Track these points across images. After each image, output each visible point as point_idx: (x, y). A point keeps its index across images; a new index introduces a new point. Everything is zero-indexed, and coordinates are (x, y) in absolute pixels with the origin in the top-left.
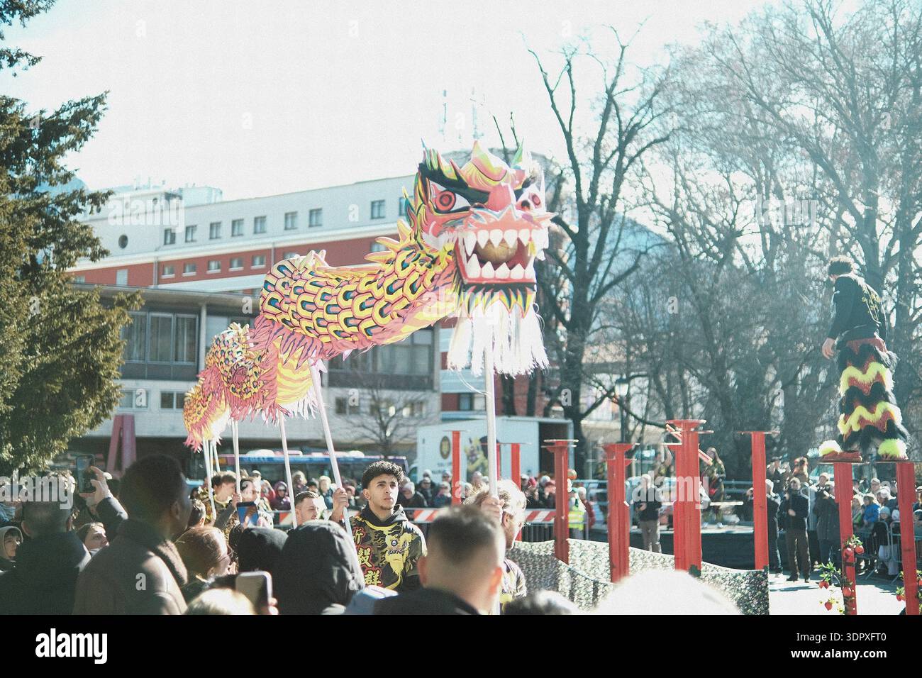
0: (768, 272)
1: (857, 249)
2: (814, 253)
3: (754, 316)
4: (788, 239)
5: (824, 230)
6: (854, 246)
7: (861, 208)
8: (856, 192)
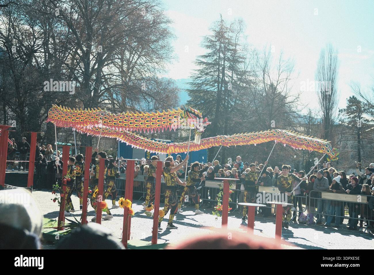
0: (46, 68)
1: (82, 65)
2: (65, 64)
3: (38, 86)
4: (55, 57)
5: (70, 55)
6: (81, 64)
7: (85, 49)
8: (83, 42)
